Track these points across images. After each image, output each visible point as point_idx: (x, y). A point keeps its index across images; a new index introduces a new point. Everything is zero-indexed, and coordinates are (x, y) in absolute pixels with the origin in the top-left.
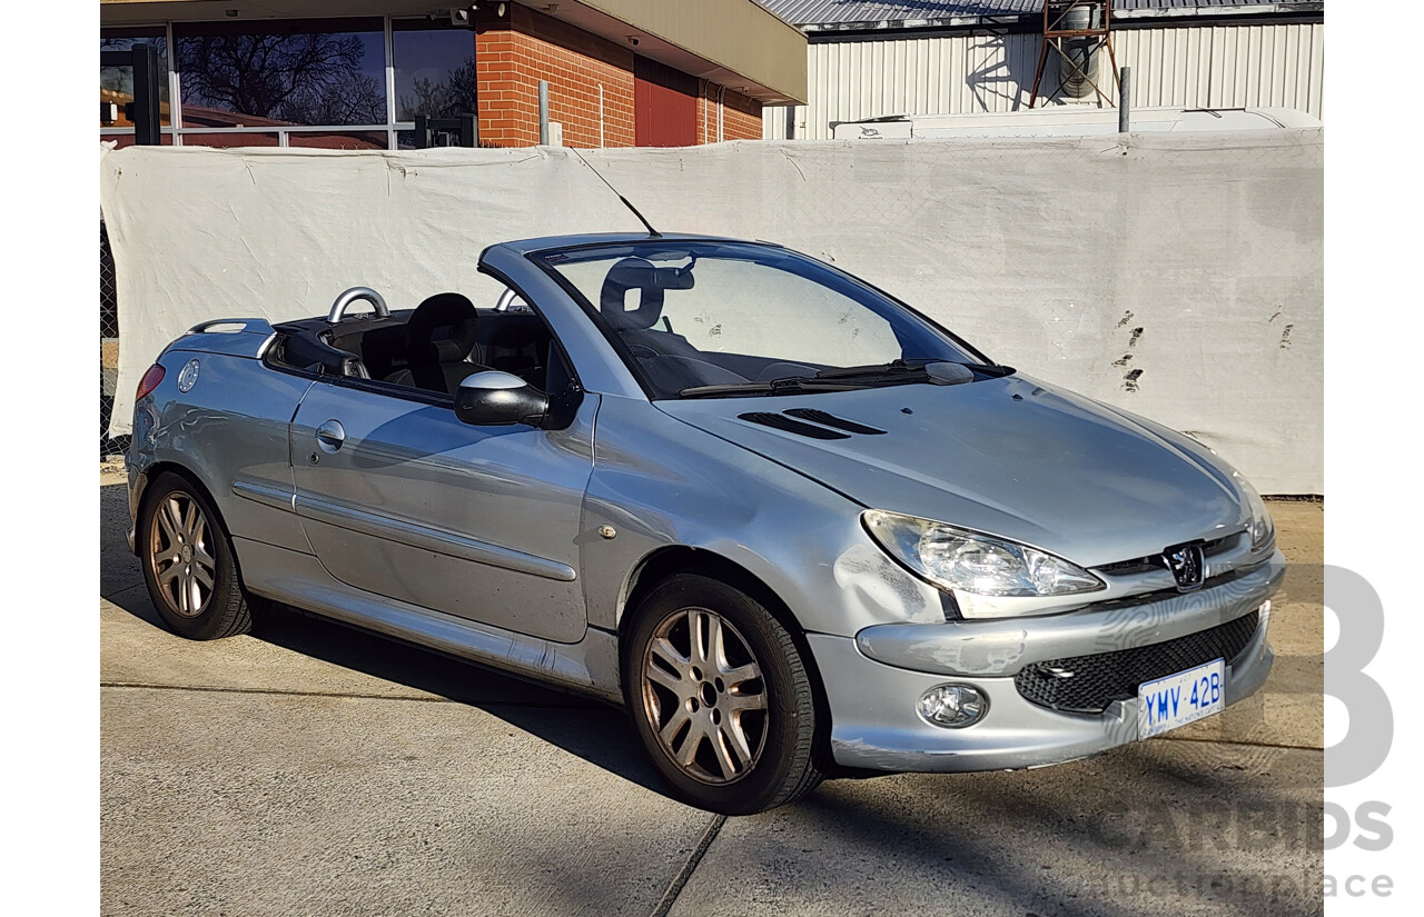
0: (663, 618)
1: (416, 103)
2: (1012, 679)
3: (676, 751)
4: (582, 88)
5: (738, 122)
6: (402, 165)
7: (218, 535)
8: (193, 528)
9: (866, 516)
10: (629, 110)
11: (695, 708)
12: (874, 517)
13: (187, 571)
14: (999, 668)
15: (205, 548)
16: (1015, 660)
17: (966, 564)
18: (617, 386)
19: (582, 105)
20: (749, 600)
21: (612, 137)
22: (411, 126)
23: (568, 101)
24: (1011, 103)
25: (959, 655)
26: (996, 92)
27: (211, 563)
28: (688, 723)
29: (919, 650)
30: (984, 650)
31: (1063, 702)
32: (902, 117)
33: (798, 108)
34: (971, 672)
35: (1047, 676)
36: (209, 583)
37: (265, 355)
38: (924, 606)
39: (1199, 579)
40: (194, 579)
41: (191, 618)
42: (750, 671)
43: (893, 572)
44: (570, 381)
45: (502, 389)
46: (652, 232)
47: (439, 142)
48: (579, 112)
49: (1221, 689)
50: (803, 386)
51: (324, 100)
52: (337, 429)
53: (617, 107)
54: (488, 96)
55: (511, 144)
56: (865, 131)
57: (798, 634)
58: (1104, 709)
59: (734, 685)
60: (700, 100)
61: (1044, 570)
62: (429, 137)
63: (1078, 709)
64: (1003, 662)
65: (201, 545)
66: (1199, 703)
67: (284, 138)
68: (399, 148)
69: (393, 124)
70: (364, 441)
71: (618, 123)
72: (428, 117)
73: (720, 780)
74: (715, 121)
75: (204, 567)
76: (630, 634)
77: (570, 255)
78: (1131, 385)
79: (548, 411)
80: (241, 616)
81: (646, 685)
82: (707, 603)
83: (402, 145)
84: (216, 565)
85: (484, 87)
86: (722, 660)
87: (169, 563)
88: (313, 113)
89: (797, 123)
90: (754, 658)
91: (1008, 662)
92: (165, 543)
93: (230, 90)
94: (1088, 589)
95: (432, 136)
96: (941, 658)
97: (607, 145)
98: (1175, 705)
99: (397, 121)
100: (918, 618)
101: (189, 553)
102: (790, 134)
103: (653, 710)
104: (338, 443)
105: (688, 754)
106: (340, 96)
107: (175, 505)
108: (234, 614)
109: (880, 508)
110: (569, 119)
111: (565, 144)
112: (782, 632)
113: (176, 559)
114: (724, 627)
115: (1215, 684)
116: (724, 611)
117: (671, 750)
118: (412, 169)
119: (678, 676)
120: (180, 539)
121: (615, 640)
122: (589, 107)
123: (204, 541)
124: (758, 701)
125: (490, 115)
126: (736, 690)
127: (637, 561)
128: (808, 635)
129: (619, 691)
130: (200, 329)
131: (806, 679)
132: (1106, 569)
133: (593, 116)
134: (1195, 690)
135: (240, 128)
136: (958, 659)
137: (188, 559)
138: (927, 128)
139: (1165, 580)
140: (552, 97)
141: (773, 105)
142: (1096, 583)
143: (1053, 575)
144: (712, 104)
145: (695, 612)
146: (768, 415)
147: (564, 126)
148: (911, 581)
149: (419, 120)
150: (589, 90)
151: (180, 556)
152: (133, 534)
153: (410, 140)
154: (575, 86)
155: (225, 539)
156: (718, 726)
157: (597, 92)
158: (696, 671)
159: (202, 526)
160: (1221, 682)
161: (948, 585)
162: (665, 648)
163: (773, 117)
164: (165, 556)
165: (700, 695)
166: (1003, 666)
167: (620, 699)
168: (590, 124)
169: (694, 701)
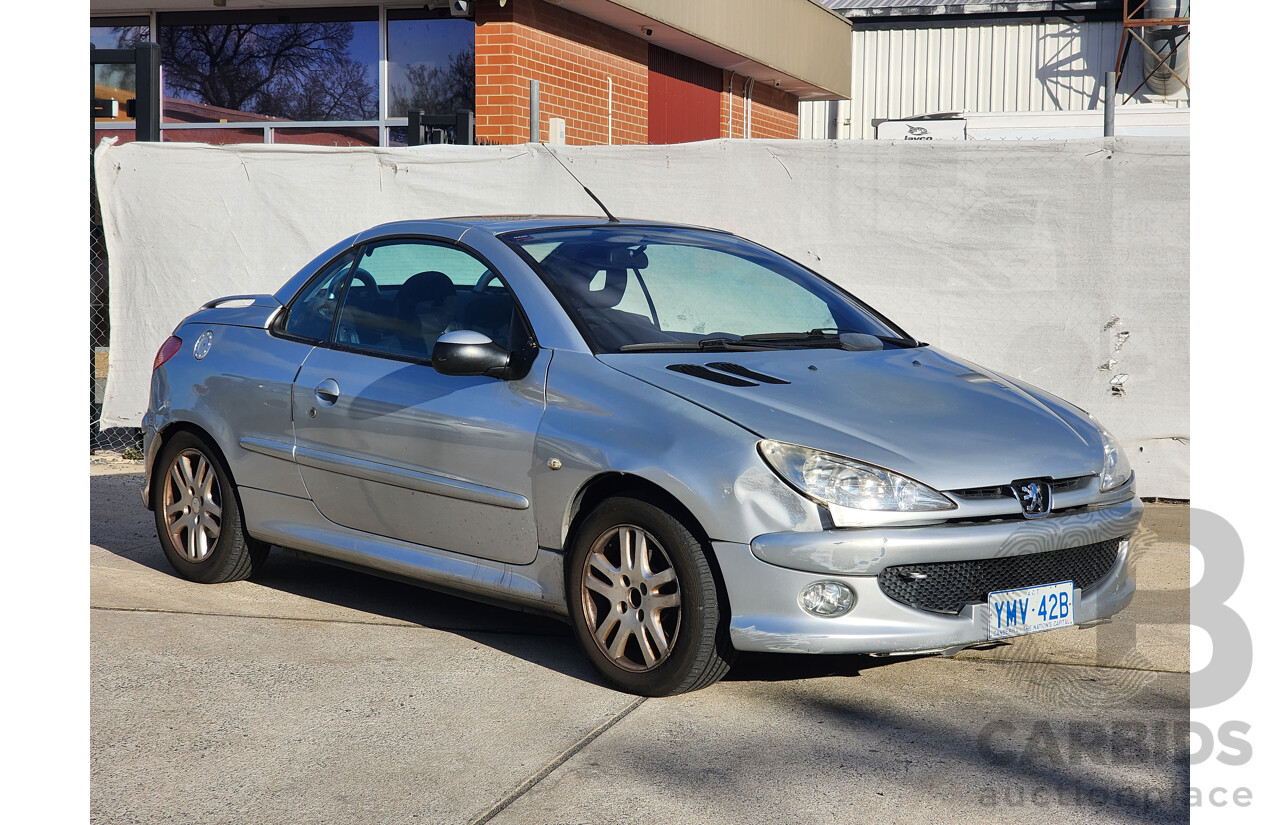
0: (598, 536)
1: (409, 95)
2: (876, 579)
3: (608, 647)
4: (589, 81)
5: (769, 119)
6: (394, 161)
7: (226, 488)
8: (203, 482)
9: (762, 445)
10: (642, 105)
11: (624, 610)
12: (770, 446)
13: (196, 520)
14: (863, 569)
15: (213, 499)
16: (877, 562)
17: (846, 488)
18: (567, 343)
19: (589, 100)
20: (667, 516)
21: (622, 134)
22: (404, 121)
23: (573, 96)
24: (1087, 100)
25: (831, 556)
26: (1070, 88)
27: (218, 512)
28: (618, 624)
29: (800, 552)
30: (853, 552)
31: (922, 603)
32: (956, 114)
33: (842, 103)
34: (841, 571)
35: (907, 579)
36: (216, 530)
37: (271, 326)
38: (805, 517)
39: (1045, 509)
40: (201, 528)
41: (198, 563)
42: (668, 575)
43: (781, 490)
44: (529, 340)
45: (472, 345)
46: (611, 218)
47: (433, 139)
48: (585, 108)
49: (1070, 608)
50: (728, 346)
51: (306, 90)
52: (332, 387)
53: (628, 101)
54: (487, 90)
55: (510, 141)
56: (912, 129)
57: (706, 543)
58: (959, 612)
59: (655, 588)
60: (725, 94)
61: (906, 491)
62: (422, 134)
63: (936, 610)
64: (867, 563)
65: (209, 496)
66: (1048, 616)
67: (269, 134)
68: (391, 145)
69: (385, 120)
70: (357, 398)
71: (628, 118)
72: (422, 113)
73: (643, 668)
74: (741, 117)
75: (213, 516)
76: (572, 553)
77: (536, 237)
78: (1118, 390)
79: (509, 364)
80: (243, 560)
81: (585, 593)
82: (634, 520)
83: (393, 142)
84: (223, 515)
85: (483, 81)
86: (645, 567)
87: (179, 514)
88: (292, 104)
89: (841, 120)
90: (670, 563)
91: (871, 562)
92: (177, 496)
93: (199, 79)
94: (942, 508)
95: (426, 133)
96: (816, 558)
97: (616, 142)
98: (1024, 614)
99: (389, 116)
100: (800, 528)
101: (198, 504)
102: (833, 132)
103: (590, 612)
104: (333, 399)
105: (618, 650)
106: (323, 85)
107: (186, 462)
108: (237, 558)
109: (775, 438)
110: (574, 114)
111: (569, 141)
112: (693, 541)
113: (186, 511)
114: (647, 540)
115: (1063, 601)
116: (647, 527)
117: (605, 647)
118: (404, 166)
119: (610, 583)
120: (190, 492)
121: (561, 558)
122: (596, 101)
123: (212, 493)
124: (674, 600)
125: (488, 110)
126: (657, 592)
127: (578, 488)
128: (713, 543)
129: (565, 603)
130: (212, 305)
131: (712, 580)
132: (957, 492)
133: (601, 112)
134: (1043, 603)
135: (223, 124)
136: (831, 560)
137: (196, 509)
138: (986, 127)
139: (1013, 506)
140: (543, 97)
141: (813, 99)
142: (949, 504)
143: (912, 496)
144: (739, 98)
145: (624, 529)
146: (692, 366)
147: (568, 122)
148: (795, 497)
149: (413, 117)
150: (596, 83)
151: (189, 508)
152: (147, 489)
153: (404, 136)
154: (581, 79)
155: (231, 490)
156: (642, 624)
157: (605, 86)
158: (627, 580)
159: (211, 479)
160: (1070, 601)
161: (824, 500)
162: (600, 561)
163: (812, 114)
164: (176, 508)
165: (628, 599)
166: (867, 566)
167: (564, 609)
168: (597, 120)
169: (624, 605)
